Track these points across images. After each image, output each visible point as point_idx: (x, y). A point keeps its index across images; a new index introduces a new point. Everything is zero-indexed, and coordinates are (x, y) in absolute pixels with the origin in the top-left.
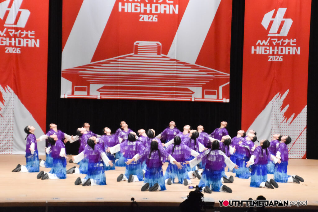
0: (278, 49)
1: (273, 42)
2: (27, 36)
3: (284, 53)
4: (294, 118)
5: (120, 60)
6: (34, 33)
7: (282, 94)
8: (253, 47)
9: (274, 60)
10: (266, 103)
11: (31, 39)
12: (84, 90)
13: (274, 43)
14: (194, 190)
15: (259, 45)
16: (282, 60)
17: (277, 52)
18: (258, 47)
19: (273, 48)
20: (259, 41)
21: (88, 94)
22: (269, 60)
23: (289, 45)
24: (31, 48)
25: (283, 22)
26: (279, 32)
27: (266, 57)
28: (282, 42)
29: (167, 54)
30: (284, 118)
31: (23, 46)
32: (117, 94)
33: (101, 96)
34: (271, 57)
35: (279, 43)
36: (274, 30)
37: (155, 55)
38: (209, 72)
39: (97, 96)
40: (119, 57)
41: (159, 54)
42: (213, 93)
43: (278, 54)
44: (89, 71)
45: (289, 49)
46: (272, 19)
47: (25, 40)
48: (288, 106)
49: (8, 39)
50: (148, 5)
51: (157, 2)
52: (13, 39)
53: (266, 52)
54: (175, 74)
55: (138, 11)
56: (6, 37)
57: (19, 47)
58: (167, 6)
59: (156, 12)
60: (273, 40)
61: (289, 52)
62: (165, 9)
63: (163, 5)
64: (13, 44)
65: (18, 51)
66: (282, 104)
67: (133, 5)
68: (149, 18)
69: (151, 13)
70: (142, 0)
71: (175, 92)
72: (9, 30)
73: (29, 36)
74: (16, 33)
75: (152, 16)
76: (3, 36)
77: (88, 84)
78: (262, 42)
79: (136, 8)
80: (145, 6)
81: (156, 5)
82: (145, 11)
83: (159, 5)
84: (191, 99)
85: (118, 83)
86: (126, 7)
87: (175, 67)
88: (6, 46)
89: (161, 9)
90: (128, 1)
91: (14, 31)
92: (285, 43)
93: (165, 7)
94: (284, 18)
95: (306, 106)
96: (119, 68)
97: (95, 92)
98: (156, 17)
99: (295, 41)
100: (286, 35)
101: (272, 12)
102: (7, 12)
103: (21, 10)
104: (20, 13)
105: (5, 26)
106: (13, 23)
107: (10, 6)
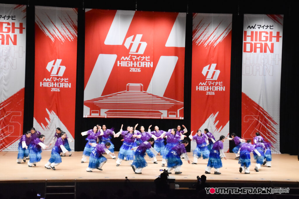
0: (212, 87)
1: (209, 84)
2: (63, 82)
3: (215, 90)
4: (222, 128)
5: (118, 95)
6: (68, 80)
7: (215, 114)
8: (197, 87)
9: (210, 94)
10: (206, 120)
11: (66, 83)
12: (97, 112)
13: (210, 84)
15: (201, 85)
16: (214, 94)
17: (212, 89)
18: (200, 87)
19: (209, 87)
20: (201, 83)
21: (100, 115)
22: (207, 94)
23: (218, 85)
24: (66, 88)
25: (214, 72)
26: (212, 78)
27: (205, 92)
28: (214, 83)
29: (146, 91)
30: (216, 129)
31: (61, 87)
32: (117, 115)
33: (107, 116)
34: (208, 92)
35: (213, 84)
36: (209, 77)
37: (139, 91)
38: (171, 102)
39: (105, 116)
40: (118, 93)
41: (141, 91)
42: (174, 114)
43: (212, 91)
44: (100, 101)
45: (218, 88)
46: (208, 70)
47: (63, 83)
48: (218, 121)
49: (53, 83)
50: (135, 62)
51: (140, 61)
52: (56, 83)
53: (205, 89)
54: (151, 103)
55: (129, 66)
56: (51, 82)
57: (59, 88)
58: (146, 63)
59: (140, 66)
60: (209, 83)
61: (218, 90)
62: (145, 64)
63: (144, 62)
64: (56, 86)
65: (58, 90)
66: (215, 120)
67: (126, 62)
68: (135, 70)
69: (137, 67)
70: (131, 59)
71: (151, 113)
72: (53, 78)
73: (65, 81)
74: (57, 80)
75: (137, 69)
76: (50, 82)
77: (99, 109)
78: (202, 84)
79: (128, 64)
80: (133, 63)
81: (140, 62)
82: (133, 65)
83: (141, 62)
84: (161, 117)
85: (117, 108)
86: (122, 64)
87: (151, 98)
88: (51, 87)
89: (143, 65)
90: (123, 60)
91: (56, 78)
92: (216, 84)
93: (145, 63)
94: (215, 69)
95: (229, 121)
96: (118, 99)
97: (103, 114)
98: (140, 69)
99: (222, 83)
100: (216, 79)
101: (208, 66)
102: (53, 68)
103: (60, 66)
104: (60, 68)
105: (51, 75)
106: (56, 74)
107: (54, 64)
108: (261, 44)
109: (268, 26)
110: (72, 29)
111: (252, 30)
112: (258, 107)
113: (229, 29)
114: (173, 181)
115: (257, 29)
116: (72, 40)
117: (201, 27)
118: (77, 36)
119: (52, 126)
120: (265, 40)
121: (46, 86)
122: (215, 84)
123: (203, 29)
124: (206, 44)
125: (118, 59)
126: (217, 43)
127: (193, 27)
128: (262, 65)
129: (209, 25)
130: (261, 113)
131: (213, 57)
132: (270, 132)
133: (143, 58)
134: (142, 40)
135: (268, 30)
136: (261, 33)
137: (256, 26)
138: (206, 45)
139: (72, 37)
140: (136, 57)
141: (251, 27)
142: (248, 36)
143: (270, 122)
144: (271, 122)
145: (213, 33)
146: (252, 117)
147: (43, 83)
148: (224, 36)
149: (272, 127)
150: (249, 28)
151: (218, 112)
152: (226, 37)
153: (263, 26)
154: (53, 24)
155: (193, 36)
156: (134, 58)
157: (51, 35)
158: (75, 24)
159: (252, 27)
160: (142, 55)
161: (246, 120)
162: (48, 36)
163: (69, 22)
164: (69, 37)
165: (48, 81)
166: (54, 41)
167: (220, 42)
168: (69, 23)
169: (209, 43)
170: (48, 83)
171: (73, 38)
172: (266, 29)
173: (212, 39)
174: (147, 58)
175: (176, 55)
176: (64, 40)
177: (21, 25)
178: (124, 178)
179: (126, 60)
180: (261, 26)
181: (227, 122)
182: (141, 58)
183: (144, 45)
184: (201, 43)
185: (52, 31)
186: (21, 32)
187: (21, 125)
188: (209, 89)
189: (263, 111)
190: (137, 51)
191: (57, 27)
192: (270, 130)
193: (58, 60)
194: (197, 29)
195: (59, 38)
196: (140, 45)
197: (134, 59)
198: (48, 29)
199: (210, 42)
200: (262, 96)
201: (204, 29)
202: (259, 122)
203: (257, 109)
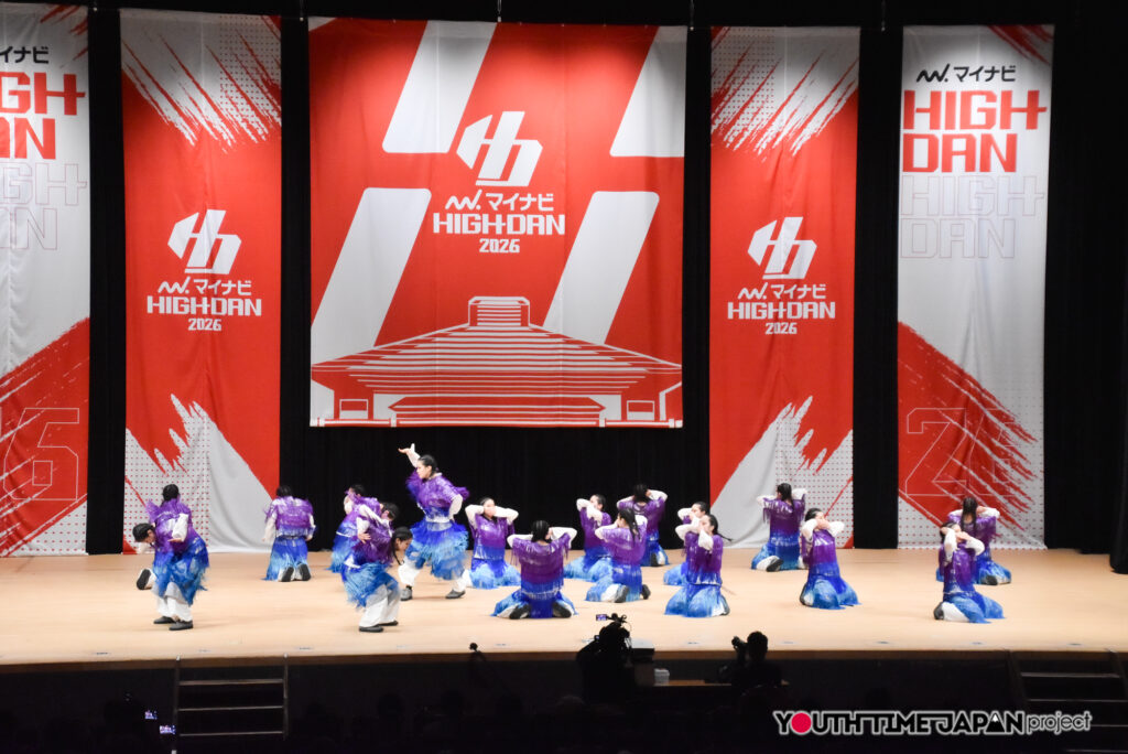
0: (785, 307)
1: (775, 293)
2: (234, 293)
3: (799, 316)
4: (825, 459)
5: (438, 339)
6: (249, 286)
7: (798, 405)
8: (731, 305)
9: (778, 332)
10: (764, 427)
11: (243, 298)
12: (360, 407)
13: (778, 295)
14: (607, 623)
15: (744, 299)
16: (795, 332)
17: (785, 314)
18: (741, 305)
19: (776, 306)
20: (745, 291)
21: (371, 416)
22: (768, 332)
23: (809, 297)
24: (244, 317)
25: (795, 249)
26: (786, 271)
27: (761, 325)
28: (795, 291)
29: (541, 325)
30: (802, 460)
31: (227, 315)
32: (435, 415)
33: (398, 421)
34: (772, 324)
35: (789, 294)
36: (775, 266)
37: (517, 326)
38: (636, 362)
39: (390, 420)
40: (437, 332)
41: (524, 323)
42: (647, 408)
43: (785, 319)
44: (370, 366)
45: (811, 307)
46: (772, 243)
47: (231, 301)
48: (811, 432)
49: (193, 300)
50: (499, 217)
51: (517, 211)
52: (205, 300)
53: (759, 314)
54: (561, 369)
55: (477, 231)
56: (189, 296)
57: (218, 317)
58: (541, 217)
59: (516, 233)
60: (775, 289)
61: (810, 314)
62: (536, 225)
63: (530, 217)
64: (205, 312)
65: (217, 327)
66: (798, 427)
67: (466, 217)
68: (501, 245)
69: (505, 235)
70: (485, 207)
71: (561, 407)
72: (196, 281)
73: (240, 293)
74: (210, 287)
75: (507, 241)
76: (184, 295)
77: (369, 394)
78: (750, 293)
79: (472, 224)
80: (492, 219)
81: (516, 216)
82: (492, 229)
83: (522, 217)
84: (598, 421)
85: (434, 390)
86: (449, 223)
87: (561, 351)
88: (190, 315)
89: (527, 225)
90: (453, 210)
91: (206, 281)
92: (801, 293)
93: (536, 221)
94: (797, 238)
95: (851, 432)
96: (437, 356)
97: (385, 411)
98: (516, 243)
99: (822, 288)
100: (802, 276)
101: (771, 227)
102: (192, 242)
103: (221, 236)
104: (218, 243)
105: (187, 271)
106: (204, 264)
107: (197, 229)
108: (970, 141)
109: (993, 71)
110: (261, 95)
111: (935, 85)
112: (961, 376)
113: (850, 86)
114: (647, 654)
115: (952, 84)
116: (263, 137)
117: (741, 80)
118: (279, 120)
119: (195, 461)
120: (983, 122)
121: (169, 311)
122: (796, 293)
123: (750, 87)
124: (762, 144)
125: (436, 206)
126: (805, 139)
127: (713, 80)
128: (975, 219)
129: (772, 72)
130: (972, 398)
131: (790, 191)
132: (1005, 471)
133: (529, 199)
134: (522, 134)
135: (997, 86)
136: (967, 96)
137: (951, 69)
138: (764, 146)
139: (263, 126)
140: (500, 196)
141: (930, 76)
142: (919, 110)
143: (1004, 432)
144: (1008, 431)
145: (789, 103)
146: (937, 416)
147: (156, 300)
148: (831, 113)
149: (1012, 449)
150: (923, 78)
151: (810, 399)
152: (837, 115)
153: (977, 68)
154: (191, 77)
155: (713, 115)
156: (495, 200)
157: (181, 119)
158: (272, 77)
159: (935, 74)
160: (523, 191)
161: (915, 426)
162: (172, 124)
163: (250, 70)
164: (250, 127)
165: (176, 294)
166: (194, 141)
167: (813, 136)
168: (248, 73)
169: (774, 140)
170: (176, 299)
171: (267, 131)
172: (988, 80)
173: (783, 125)
174: (541, 199)
175: (650, 187)
176: (232, 137)
177: (70, 81)
178: (466, 649)
179: (466, 210)
180: (967, 69)
181: (846, 435)
182: (522, 199)
183: (532, 151)
184: (742, 140)
185: (185, 104)
186: (70, 109)
187: (78, 458)
188: (776, 314)
189: (979, 392)
190: (505, 175)
191: (203, 87)
192: (1006, 462)
193: (210, 212)
194: (727, 86)
195: (214, 130)
196: (515, 151)
197: (495, 206)
198: (173, 97)
199: (778, 135)
200: (972, 334)
201: (756, 87)
202: (963, 432)
203: (957, 386)
